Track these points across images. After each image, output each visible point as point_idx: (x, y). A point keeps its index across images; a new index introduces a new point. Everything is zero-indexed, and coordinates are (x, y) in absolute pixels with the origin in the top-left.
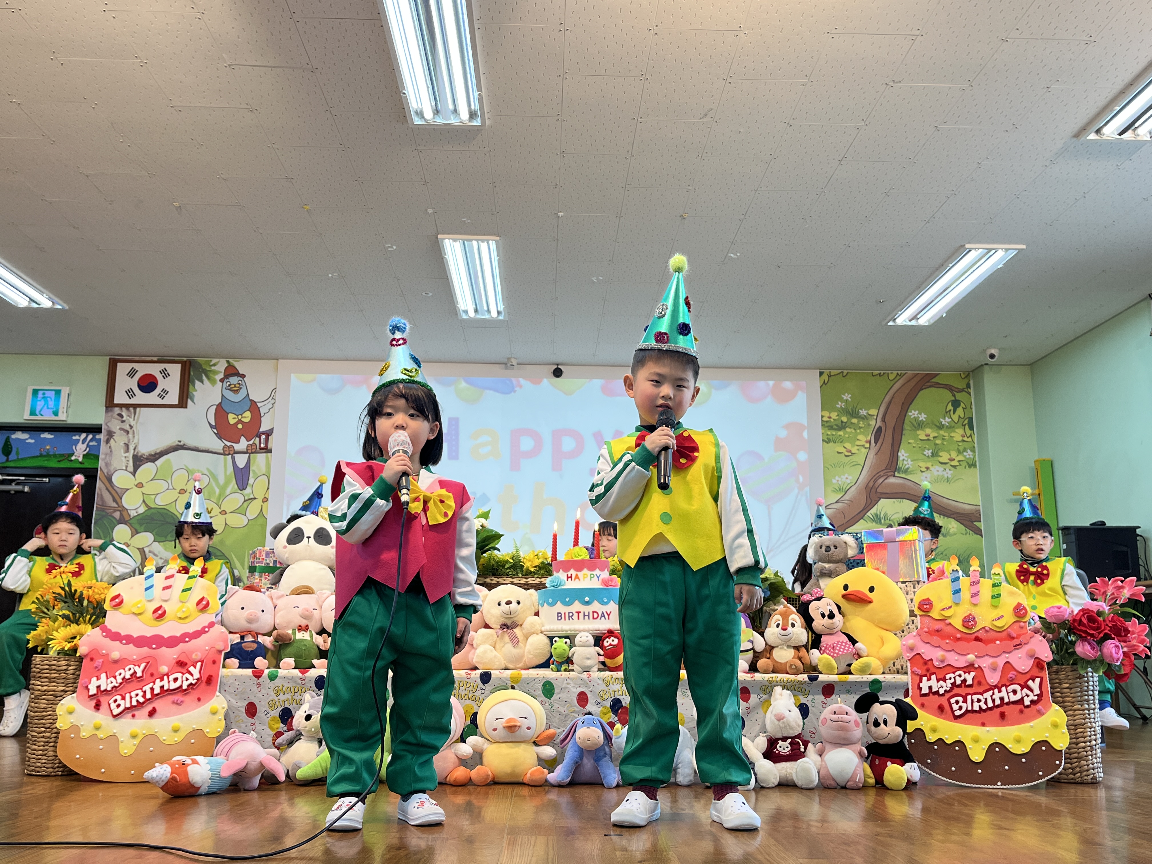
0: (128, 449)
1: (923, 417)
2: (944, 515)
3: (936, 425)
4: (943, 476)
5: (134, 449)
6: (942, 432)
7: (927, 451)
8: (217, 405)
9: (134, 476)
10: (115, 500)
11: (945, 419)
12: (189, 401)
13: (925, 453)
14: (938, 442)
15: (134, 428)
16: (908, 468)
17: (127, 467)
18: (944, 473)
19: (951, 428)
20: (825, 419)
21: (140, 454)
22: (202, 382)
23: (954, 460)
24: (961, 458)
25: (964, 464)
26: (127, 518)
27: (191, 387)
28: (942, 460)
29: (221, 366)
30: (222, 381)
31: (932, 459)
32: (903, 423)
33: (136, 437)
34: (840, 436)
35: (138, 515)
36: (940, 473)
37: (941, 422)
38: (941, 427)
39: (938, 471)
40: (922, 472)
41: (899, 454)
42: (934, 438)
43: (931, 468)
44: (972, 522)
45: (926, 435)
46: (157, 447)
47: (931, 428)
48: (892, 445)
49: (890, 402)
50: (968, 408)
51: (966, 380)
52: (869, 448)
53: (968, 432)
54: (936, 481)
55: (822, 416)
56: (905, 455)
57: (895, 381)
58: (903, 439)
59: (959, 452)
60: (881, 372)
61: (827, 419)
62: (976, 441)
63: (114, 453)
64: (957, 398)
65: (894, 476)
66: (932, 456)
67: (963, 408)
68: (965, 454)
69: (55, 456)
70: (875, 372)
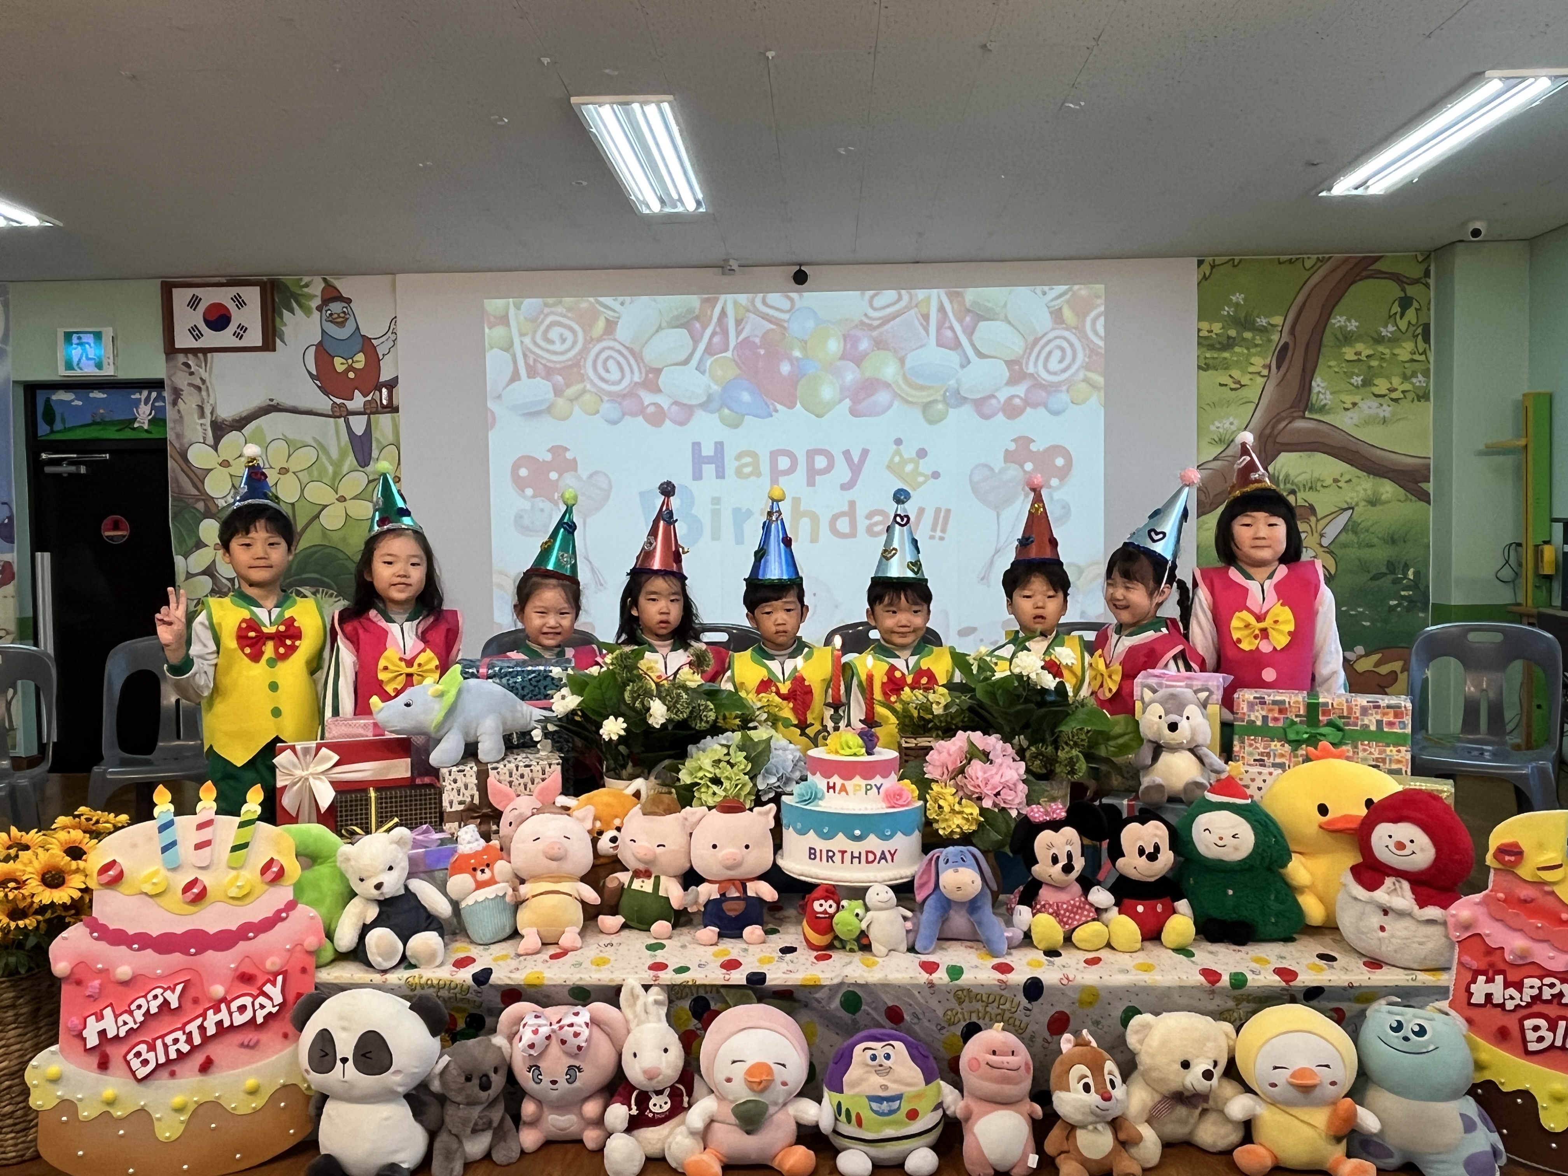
0: (203, 412)
1: (1353, 325)
3: (1373, 338)
4: (1377, 415)
5: (212, 413)
6: (1381, 348)
7: (1355, 378)
8: (317, 346)
9: (216, 450)
10: (195, 486)
11: (1386, 326)
12: (278, 340)
13: (1353, 381)
14: (1374, 363)
15: (208, 383)
16: (1325, 405)
17: (204, 438)
18: (1380, 410)
19: (1394, 341)
20: (1204, 333)
21: (220, 420)
22: (292, 311)
23: (1397, 389)
24: (1407, 386)
25: (1410, 396)
27: (277, 319)
28: (1376, 390)
30: (319, 309)
31: (1362, 390)
32: (1322, 336)
33: (212, 396)
34: (1225, 359)
36: (1373, 412)
37: (1381, 333)
38: (1379, 340)
39: (1370, 408)
40: (1346, 409)
41: (1313, 383)
42: (1367, 357)
43: (1361, 404)
44: (1417, 483)
45: (1356, 354)
46: (241, 410)
47: (1365, 343)
48: (1304, 370)
49: (1304, 304)
50: (1425, 308)
51: (1423, 267)
52: (1268, 377)
53: (1421, 346)
54: (1367, 423)
55: (1199, 330)
56: (1322, 385)
57: (1314, 269)
58: (1320, 361)
59: (1405, 378)
60: (1294, 257)
61: (1206, 334)
62: (1432, 360)
63: (186, 419)
64: (1409, 294)
65: (1303, 417)
66: (1363, 386)
67: (1416, 309)
68: (1414, 380)
69: (112, 423)
70: (1283, 258)
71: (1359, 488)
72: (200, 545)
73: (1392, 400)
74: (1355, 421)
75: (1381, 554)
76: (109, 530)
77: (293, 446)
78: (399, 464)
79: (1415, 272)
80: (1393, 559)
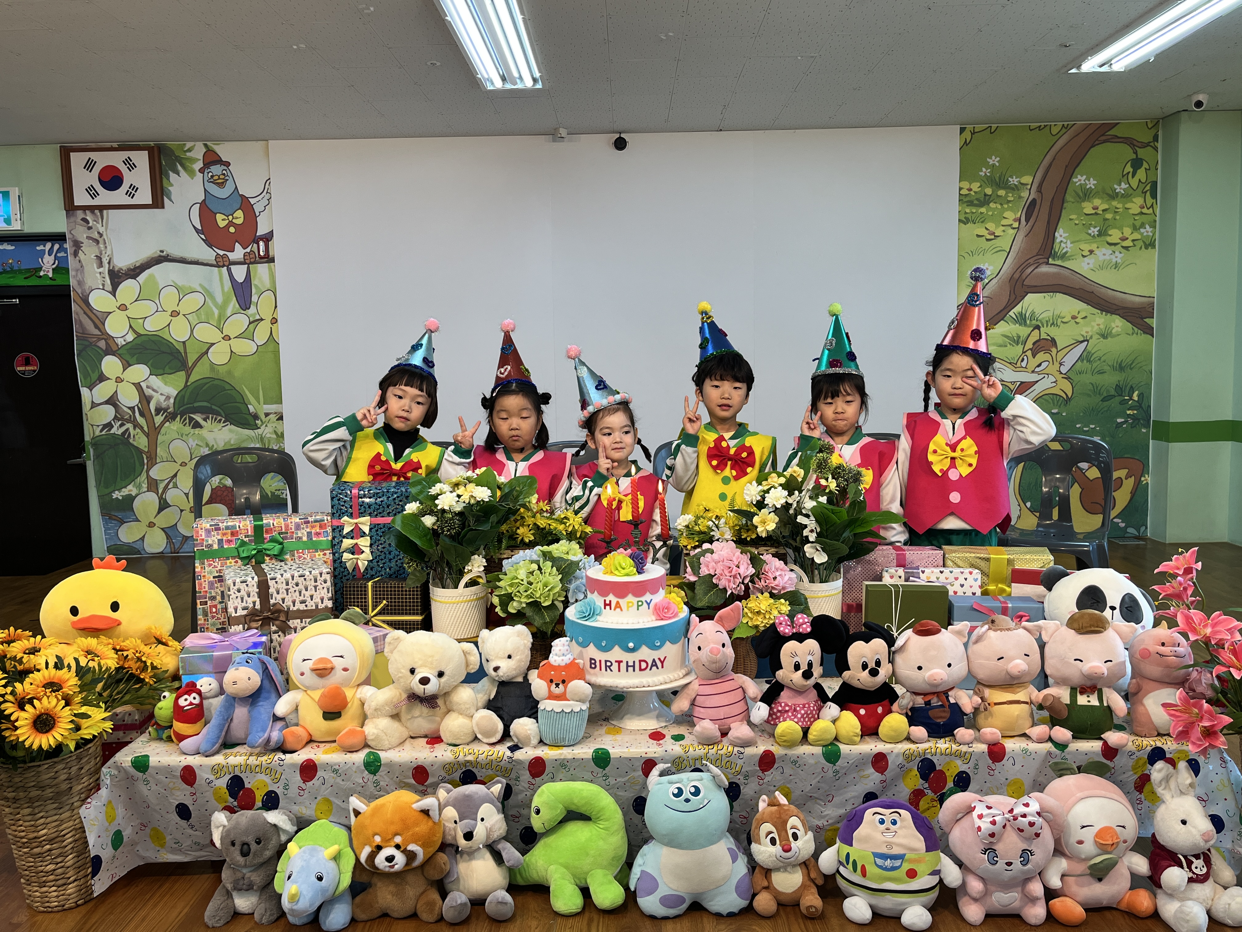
0: (101, 263)
1: (1092, 183)
2: (1107, 312)
3: (1108, 195)
4: (1111, 260)
5: (109, 263)
6: (1114, 203)
7: (1092, 229)
8: (200, 204)
9: (115, 296)
10: (96, 327)
11: (1120, 185)
12: (165, 199)
13: (1090, 232)
14: (1109, 216)
15: (105, 236)
16: (1066, 253)
17: (103, 285)
18: (1113, 257)
19: (1126, 196)
20: (964, 192)
21: (116, 269)
22: (178, 173)
23: (1127, 239)
24: (1136, 236)
25: (1139, 244)
26: (114, 348)
27: (165, 181)
28: (1111, 240)
29: (198, 152)
30: (202, 171)
31: (1098, 239)
32: (1065, 193)
33: (109, 248)
34: (982, 213)
35: (127, 344)
36: (1107, 257)
37: (1115, 190)
38: (1114, 196)
39: (1104, 255)
40: (1084, 256)
41: (1056, 234)
42: (1103, 211)
43: (1097, 251)
44: (1142, 318)
45: (1094, 209)
46: (134, 261)
47: (1102, 198)
48: (1048, 222)
49: (1050, 165)
50: (1153, 168)
51: (1153, 131)
52: (1018, 228)
53: (1149, 201)
54: (1101, 268)
55: (960, 189)
56: (1065, 235)
57: (1059, 136)
58: (1063, 214)
59: (1135, 229)
60: (1043, 124)
61: (967, 192)
62: (1158, 214)
63: (86, 268)
64: (1139, 157)
65: (1047, 263)
66: (1098, 236)
67: (1146, 169)
68: (1142, 230)
69: (20, 271)
70: (1034, 125)
71: (1093, 324)
72: (102, 378)
73: (1122, 247)
74: (1091, 266)
75: (1110, 380)
76: (21, 366)
77: (183, 293)
78: (276, 307)
79: (1145, 137)
80: (1121, 383)
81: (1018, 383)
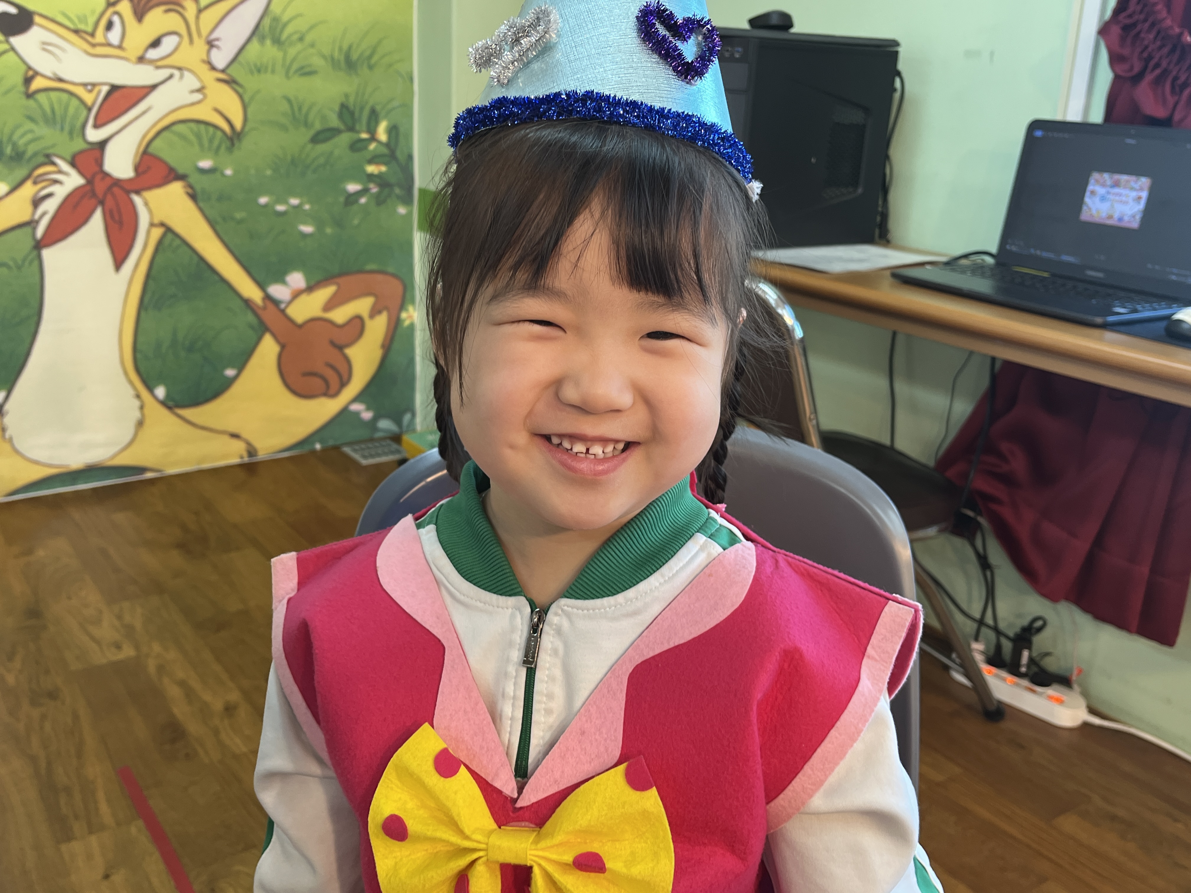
75: (328, 91)
80: (352, 100)
81: (105, 89)
